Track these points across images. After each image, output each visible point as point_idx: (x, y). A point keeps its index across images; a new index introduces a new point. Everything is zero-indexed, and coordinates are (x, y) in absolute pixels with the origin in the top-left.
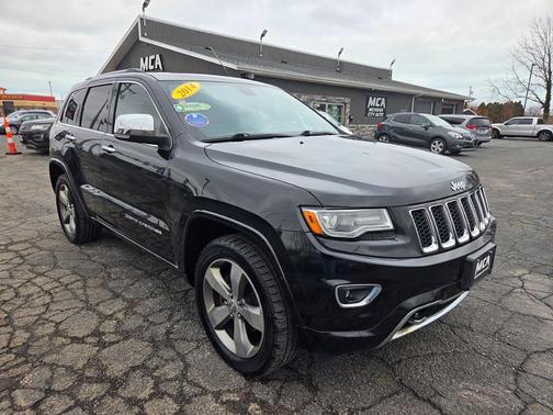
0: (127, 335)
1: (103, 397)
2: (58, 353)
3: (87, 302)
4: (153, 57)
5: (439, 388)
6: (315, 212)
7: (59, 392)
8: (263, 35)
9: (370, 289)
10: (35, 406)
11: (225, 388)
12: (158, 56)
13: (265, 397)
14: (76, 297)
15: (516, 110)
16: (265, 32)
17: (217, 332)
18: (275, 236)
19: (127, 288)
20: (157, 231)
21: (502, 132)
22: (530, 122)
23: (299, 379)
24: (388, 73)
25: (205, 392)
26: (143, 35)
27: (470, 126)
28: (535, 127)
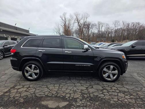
6: (124, 56)
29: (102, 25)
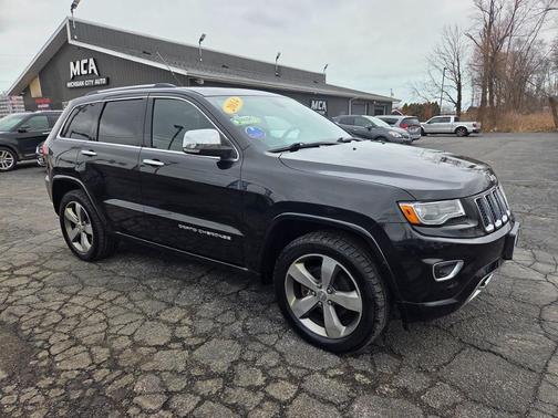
0: (207, 337)
1: (224, 389)
2: (152, 361)
3: (144, 313)
4: (86, 61)
5: (492, 341)
6: (412, 205)
7: (180, 393)
8: (201, 40)
9: (455, 264)
10: (165, 407)
11: (327, 366)
12: (91, 61)
13: (363, 368)
14: (131, 311)
15: (434, 109)
16: (204, 36)
17: (302, 321)
18: (378, 229)
19: (176, 297)
20: (225, 237)
21: (426, 130)
22: (448, 120)
23: (382, 350)
24: (323, 77)
25: (311, 372)
26: (73, 38)
27: (403, 125)
28: (453, 124)
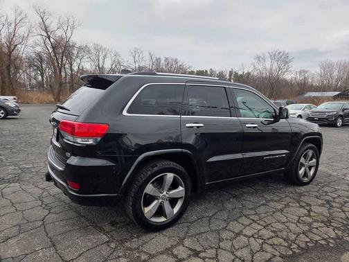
20: (283, 155)
29: (104, 54)
